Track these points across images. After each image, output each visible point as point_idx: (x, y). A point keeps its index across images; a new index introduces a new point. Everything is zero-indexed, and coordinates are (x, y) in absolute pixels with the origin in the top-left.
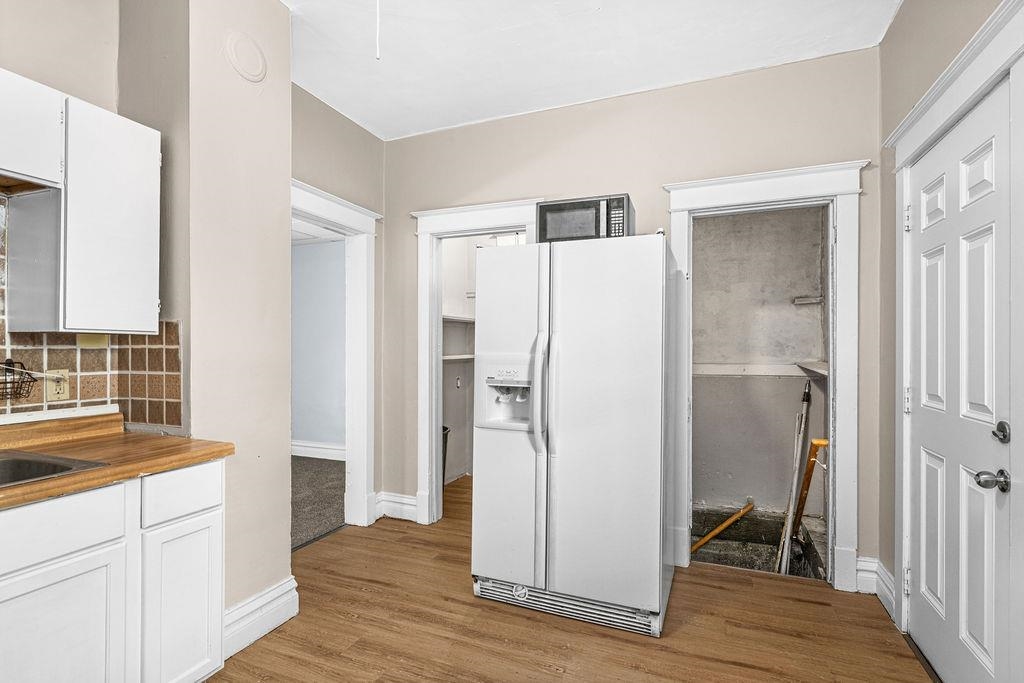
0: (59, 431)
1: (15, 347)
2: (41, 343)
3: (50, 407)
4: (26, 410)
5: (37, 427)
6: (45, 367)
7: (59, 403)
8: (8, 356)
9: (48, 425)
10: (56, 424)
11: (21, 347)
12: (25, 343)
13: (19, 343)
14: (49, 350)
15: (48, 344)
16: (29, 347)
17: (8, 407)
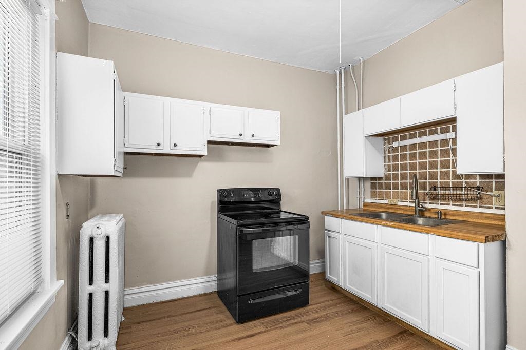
0: (494, 219)
1: (481, 181)
2: (492, 179)
3: (496, 208)
4: (485, 207)
5: (485, 215)
6: (494, 189)
7: (499, 206)
8: (478, 184)
9: (489, 215)
10: (494, 216)
11: (483, 181)
12: (485, 179)
13: (482, 179)
14: (495, 182)
15: (495, 179)
16: (487, 181)
17: (478, 205)
